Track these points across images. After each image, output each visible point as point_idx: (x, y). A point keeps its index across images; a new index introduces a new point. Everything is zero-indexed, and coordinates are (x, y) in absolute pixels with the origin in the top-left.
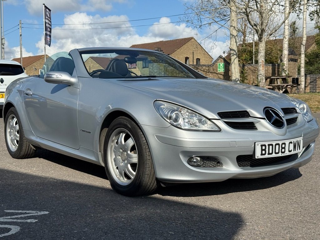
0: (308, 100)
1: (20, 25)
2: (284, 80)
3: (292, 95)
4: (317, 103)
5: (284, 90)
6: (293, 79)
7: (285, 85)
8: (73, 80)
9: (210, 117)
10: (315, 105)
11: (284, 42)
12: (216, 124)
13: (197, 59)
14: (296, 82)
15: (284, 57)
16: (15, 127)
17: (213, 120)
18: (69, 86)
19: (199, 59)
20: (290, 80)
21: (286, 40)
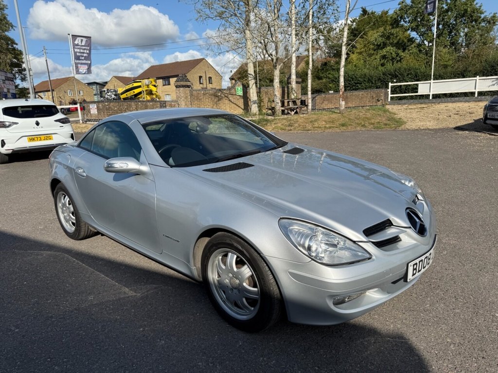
0: (317, 120)
1: (44, 51)
2: (294, 102)
3: (302, 116)
4: (324, 123)
5: (295, 111)
6: (301, 101)
7: (296, 107)
8: (144, 168)
9: (355, 239)
10: (323, 125)
11: (292, 68)
12: (363, 247)
13: (209, 77)
14: (303, 103)
15: (293, 82)
16: (69, 208)
17: (360, 244)
18: (138, 174)
19: (211, 78)
20: (298, 102)
21: (294, 66)
